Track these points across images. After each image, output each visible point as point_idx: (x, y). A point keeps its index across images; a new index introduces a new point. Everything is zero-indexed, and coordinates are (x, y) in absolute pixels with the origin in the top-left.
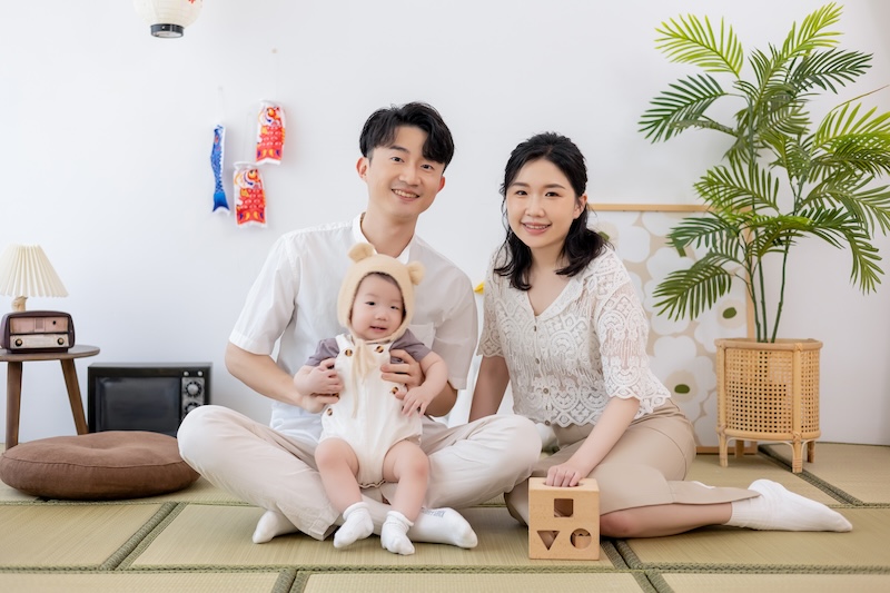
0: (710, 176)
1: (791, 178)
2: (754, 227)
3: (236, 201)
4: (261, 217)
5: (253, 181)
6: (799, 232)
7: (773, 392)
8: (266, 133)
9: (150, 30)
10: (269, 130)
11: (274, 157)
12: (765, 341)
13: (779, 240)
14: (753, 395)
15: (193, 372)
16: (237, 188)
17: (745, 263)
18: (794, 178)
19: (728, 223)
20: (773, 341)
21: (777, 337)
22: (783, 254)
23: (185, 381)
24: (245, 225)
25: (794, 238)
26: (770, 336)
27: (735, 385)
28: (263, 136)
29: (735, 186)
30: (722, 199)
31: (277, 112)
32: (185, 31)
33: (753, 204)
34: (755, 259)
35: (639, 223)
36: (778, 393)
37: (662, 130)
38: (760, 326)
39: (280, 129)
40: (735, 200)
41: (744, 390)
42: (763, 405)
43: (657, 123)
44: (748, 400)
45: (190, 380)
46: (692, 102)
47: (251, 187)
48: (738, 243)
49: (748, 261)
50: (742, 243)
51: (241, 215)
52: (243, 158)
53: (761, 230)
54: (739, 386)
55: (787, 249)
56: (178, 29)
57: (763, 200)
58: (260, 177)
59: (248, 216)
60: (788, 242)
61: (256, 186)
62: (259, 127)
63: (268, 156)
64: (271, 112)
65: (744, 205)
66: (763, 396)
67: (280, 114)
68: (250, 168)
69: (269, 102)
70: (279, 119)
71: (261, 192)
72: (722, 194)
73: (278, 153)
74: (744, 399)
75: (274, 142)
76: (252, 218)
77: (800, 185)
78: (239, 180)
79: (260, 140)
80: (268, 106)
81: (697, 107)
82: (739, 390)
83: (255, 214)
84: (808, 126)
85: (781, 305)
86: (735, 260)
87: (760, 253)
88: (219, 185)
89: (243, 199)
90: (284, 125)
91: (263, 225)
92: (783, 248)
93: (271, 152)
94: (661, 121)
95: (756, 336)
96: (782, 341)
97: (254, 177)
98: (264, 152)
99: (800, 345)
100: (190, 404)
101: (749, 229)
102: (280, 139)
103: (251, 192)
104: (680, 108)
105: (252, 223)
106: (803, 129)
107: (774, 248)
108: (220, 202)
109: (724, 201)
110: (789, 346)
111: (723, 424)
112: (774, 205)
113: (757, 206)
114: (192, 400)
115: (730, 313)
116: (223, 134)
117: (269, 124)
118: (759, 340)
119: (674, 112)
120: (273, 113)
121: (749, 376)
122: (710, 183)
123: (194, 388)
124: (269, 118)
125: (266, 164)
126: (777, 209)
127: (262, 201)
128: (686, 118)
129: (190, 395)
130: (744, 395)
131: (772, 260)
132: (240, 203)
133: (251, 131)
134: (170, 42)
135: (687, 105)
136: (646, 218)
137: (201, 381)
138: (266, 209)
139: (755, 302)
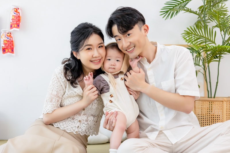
0: (189, 31)
1: (221, 31)
2: (206, 51)
3: (2, 45)
4: (12, 51)
5: (9, 37)
6: (225, 52)
7: (215, 118)
8: (14, 18)
10: (15, 17)
11: (16, 28)
12: (211, 97)
13: (216, 56)
14: (206, 120)
16: (2, 40)
17: (203, 66)
18: (222, 31)
19: (195, 50)
20: (214, 97)
21: (216, 96)
22: (218, 62)
24: (6, 54)
25: (222, 55)
26: (213, 96)
27: (199, 115)
28: (13, 19)
29: (198, 35)
30: (193, 40)
31: (18, 10)
33: (206, 42)
34: (207, 65)
36: (217, 118)
37: (169, 15)
38: (209, 92)
39: (19, 17)
40: (198, 40)
41: (203, 118)
43: (167, 12)
44: (204, 121)
46: (181, 3)
47: (8, 39)
48: (200, 59)
49: (204, 65)
50: (201, 58)
51: (4, 50)
52: (5, 28)
53: (209, 53)
54: (201, 116)
55: (220, 60)
57: (210, 40)
58: (12, 35)
59: (7, 51)
60: (220, 57)
61: (10, 39)
62: (11, 16)
63: (14, 27)
64: (15, 10)
65: (202, 43)
66: (210, 120)
67: (19, 11)
68: (7, 32)
69: (15, 6)
70: (19, 13)
71: (12, 41)
72: (193, 38)
73: (18, 26)
74: (203, 121)
75: (17, 22)
76: (8, 52)
77: (225, 34)
78: (3, 37)
79: (11, 21)
80: (14, 8)
81: (183, 5)
82: (201, 117)
83: (10, 50)
85: (217, 83)
86: (199, 65)
87: (209, 62)
89: (5, 44)
90: (21, 15)
91: (13, 54)
92: (218, 59)
93: (16, 26)
94: (169, 11)
95: (207, 96)
96: (218, 98)
97: (9, 35)
98: (13, 26)
99: (226, 99)
101: (204, 52)
102: (19, 20)
103: (8, 41)
104: (176, 6)
105: (8, 53)
106: (225, 14)
107: (215, 60)
109: (194, 41)
110: (221, 99)
112: (214, 43)
113: (207, 43)
117: (15, 15)
118: (209, 97)
119: (174, 7)
120: (16, 10)
121: (205, 112)
122: (188, 33)
124: (15, 12)
125: (14, 30)
126: (215, 44)
127: (13, 45)
128: (179, 8)
130: (203, 119)
131: (213, 65)
132: (4, 46)
133: (9, 18)
135: (179, 4)
138: (14, 48)
139: (207, 82)
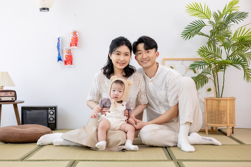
0: (201, 49)
1: (225, 49)
2: (215, 64)
3: (64, 59)
4: (72, 63)
5: (69, 53)
6: (228, 65)
7: (221, 112)
8: (73, 39)
9: (39, 10)
10: (74, 38)
11: (75, 46)
12: (219, 97)
13: (222, 68)
14: (215, 113)
15: (51, 108)
16: (64, 55)
17: (212, 74)
18: (227, 49)
19: (206, 62)
20: (221, 97)
22: (224, 72)
23: (49, 111)
24: (67, 65)
25: (227, 67)
26: (220, 96)
27: (210, 110)
28: (72, 40)
29: (209, 52)
31: (76, 33)
32: (49, 9)
33: (215, 57)
34: (215, 73)
35: (182, 64)
36: (222, 112)
37: (188, 36)
38: (217, 93)
39: (77, 38)
40: (209, 56)
41: (212, 112)
42: (218, 116)
43: (186, 34)
44: (214, 115)
45: (51, 110)
47: (68, 55)
48: (211, 69)
50: (212, 69)
51: (66, 63)
52: (66, 46)
53: (217, 65)
55: (225, 70)
56: (48, 9)
57: (218, 56)
58: (71, 52)
59: (68, 63)
60: (225, 68)
61: (70, 54)
62: (71, 37)
63: (73, 45)
64: (74, 33)
65: (212, 58)
66: (218, 114)
67: (77, 34)
68: (68, 49)
69: (74, 30)
70: (77, 35)
71: (71, 56)
72: (205, 54)
73: (76, 45)
74: (212, 115)
75: (75, 42)
76: (69, 64)
77: (228, 51)
78: (65, 53)
79: (71, 41)
80: (73, 31)
81: (198, 29)
83: (70, 62)
84: (231, 35)
85: (223, 87)
86: (210, 74)
87: (217, 71)
88: (59, 54)
89: (66, 58)
90: (78, 37)
91: (72, 66)
92: (224, 70)
93: (74, 44)
94: (188, 33)
96: (223, 98)
97: (69, 51)
98: (72, 45)
99: (229, 98)
100: (51, 117)
101: (213, 64)
102: (77, 41)
103: (69, 56)
104: (193, 30)
105: (69, 65)
106: (230, 35)
107: (221, 70)
108: (60, 59)
109: (206, 56)
110: (225, 99)
111: (207, 122)
112: (221, 57)
113: (216, 58)
114: (51, 116)
115: (209, 90)
116: (60, 40)
117: (74, 36)
118: (217, 97)
119: (191, 31)
120: (75, 33)
121: (215, 108)
122: (201, 51)
123: (52, 113)
124: (74, 35)
125: (73, 48)
126: (222, 59)
127: (72, 59)
128: (195, 32)
129: (51, 115)
131: (220, 74)
132: (65, 59)
133: (69, 39)
134: (45, 13)
135: (195, 29)
136: (184, 62)
137: (54, 111)
138: (73, 61)
139: (216, 86)
